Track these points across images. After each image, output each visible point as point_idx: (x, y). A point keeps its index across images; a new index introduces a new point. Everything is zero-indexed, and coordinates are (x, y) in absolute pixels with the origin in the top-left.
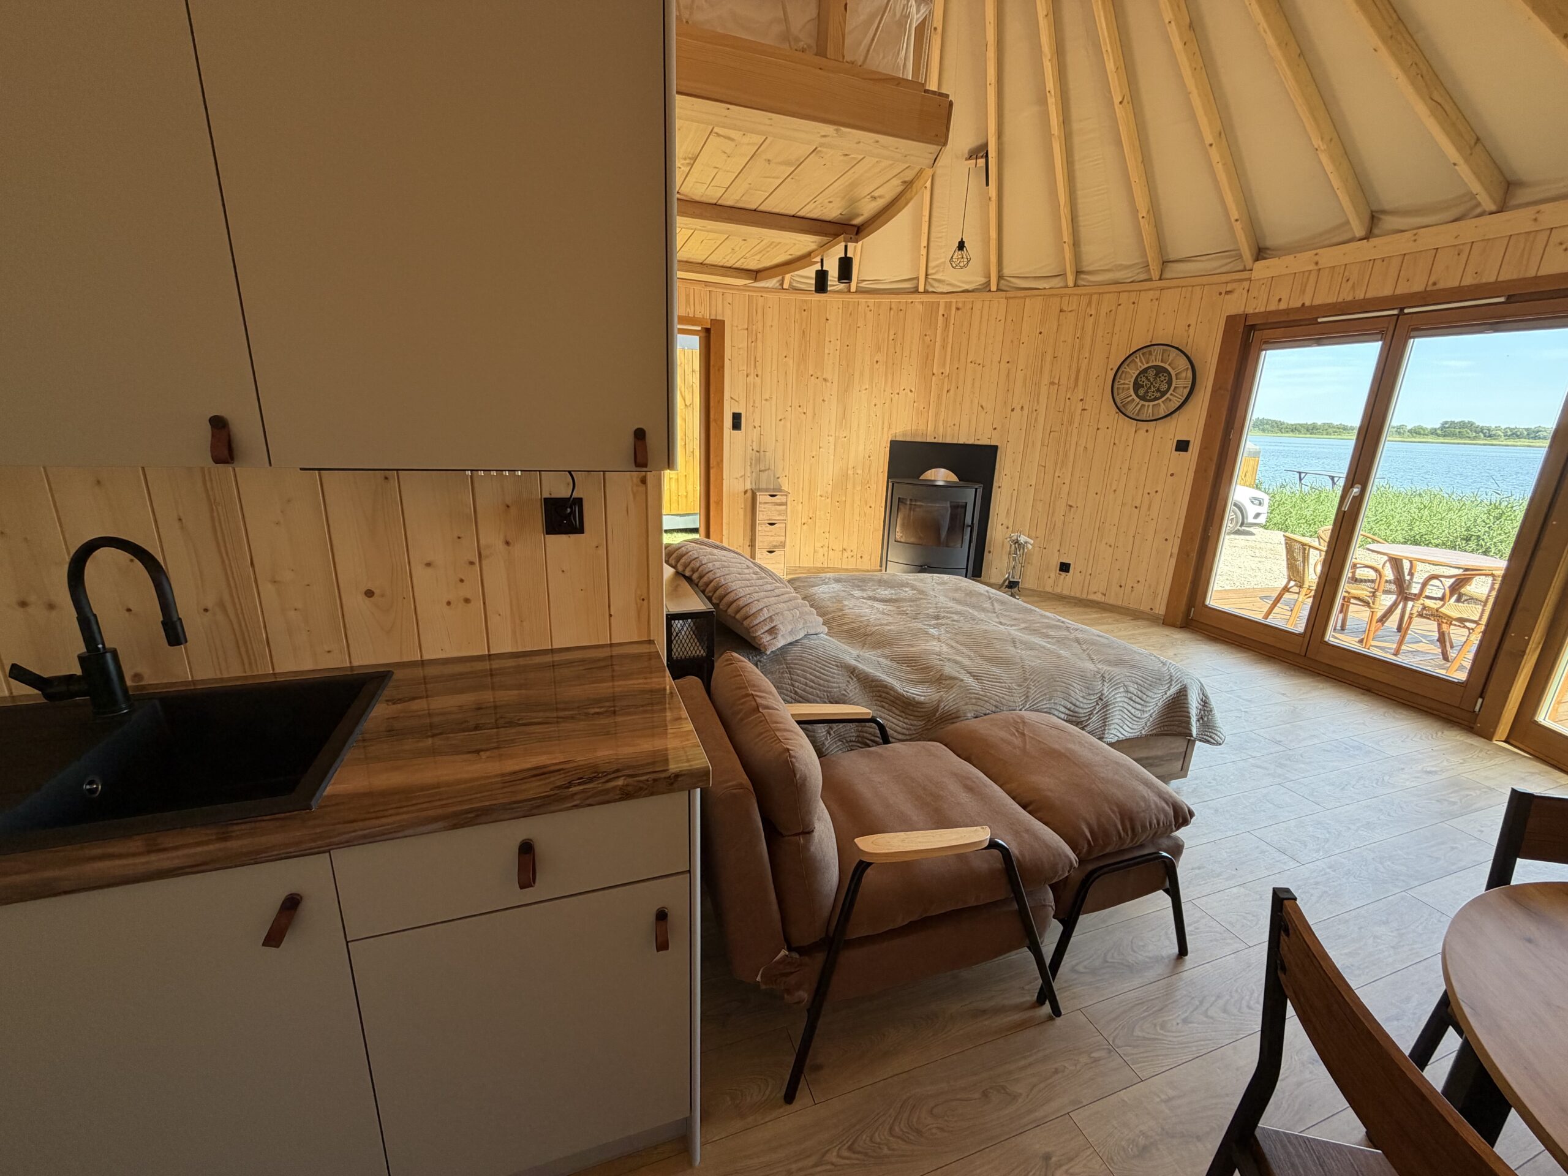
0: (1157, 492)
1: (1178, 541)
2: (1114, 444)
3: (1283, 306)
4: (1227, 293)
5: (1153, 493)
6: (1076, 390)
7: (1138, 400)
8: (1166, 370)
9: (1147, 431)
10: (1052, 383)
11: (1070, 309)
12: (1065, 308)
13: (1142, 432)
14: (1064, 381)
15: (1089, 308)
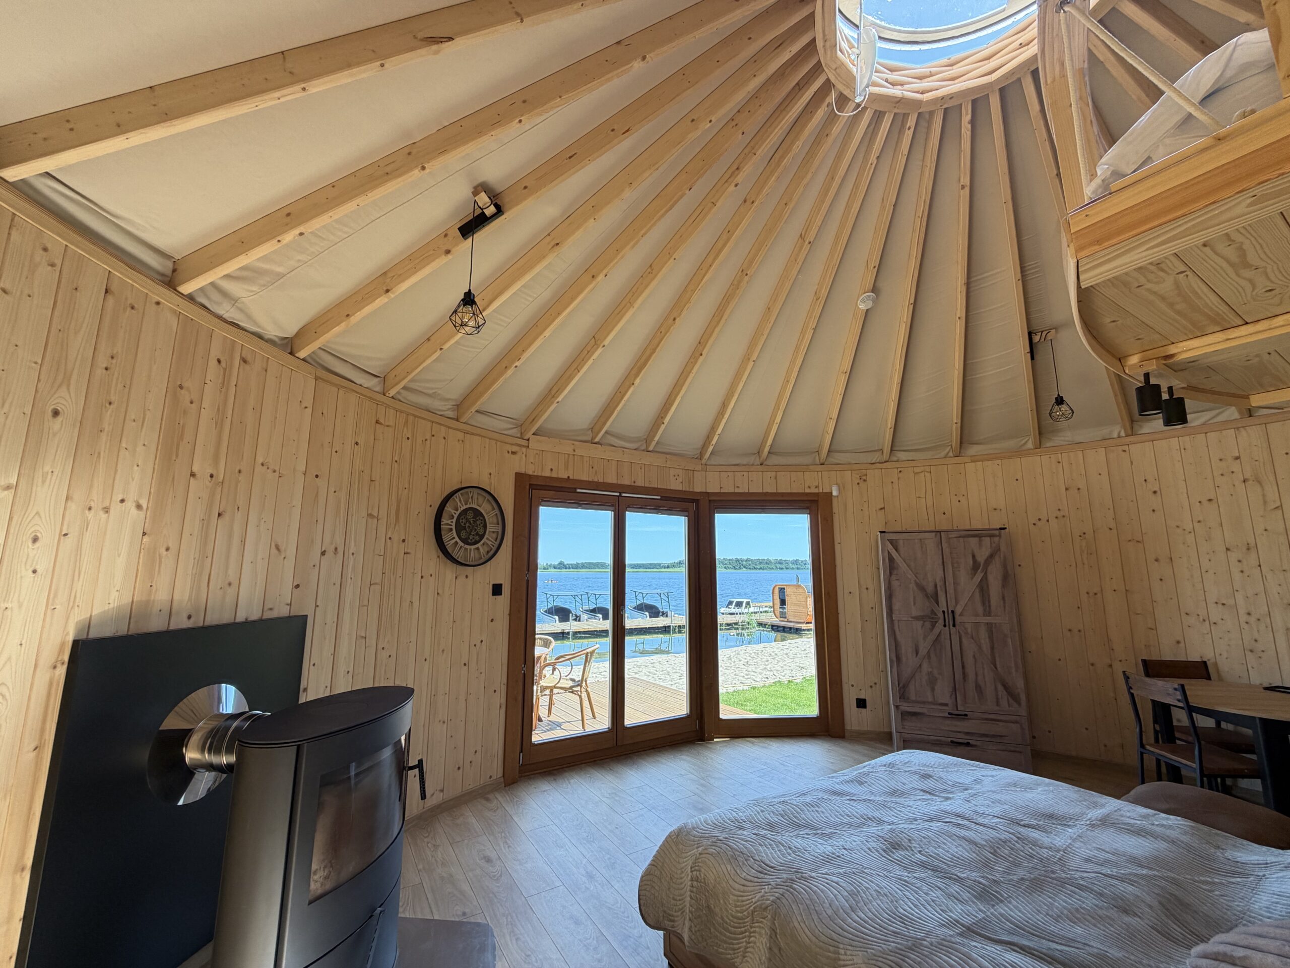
0: (482, 641)
1: (504, 688)
2: (438, 594)
3: (554, 475)
4: (513, 453)
5: (478, 643)
6: (397, 527)
7: (461, 543)
8: (481, 514)
9: (467, 577)
10: (370, 515)
11: (387, 424)
12: (382, 421)
13: (462, 579)
14: (383, 513)
15: (405, 429)
